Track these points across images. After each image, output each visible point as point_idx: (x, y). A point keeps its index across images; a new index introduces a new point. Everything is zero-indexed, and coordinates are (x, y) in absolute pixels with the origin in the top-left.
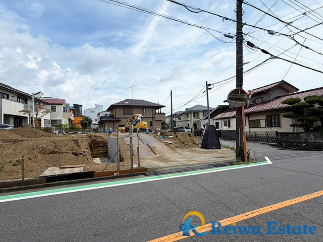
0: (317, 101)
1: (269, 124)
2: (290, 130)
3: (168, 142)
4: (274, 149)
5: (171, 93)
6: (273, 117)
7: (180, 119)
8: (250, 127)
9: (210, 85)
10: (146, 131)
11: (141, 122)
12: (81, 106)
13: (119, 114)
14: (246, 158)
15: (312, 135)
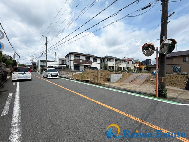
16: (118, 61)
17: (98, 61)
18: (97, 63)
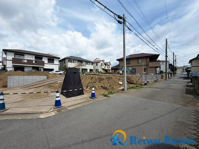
16: (84, 63)
17: (56, 62)
18: (54, 64)
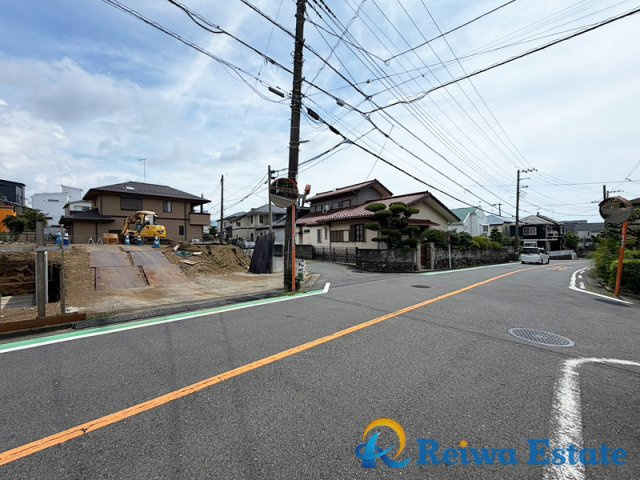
0: (401, 210)
1: (353, 238)
2: (374, 246)
3: (188, 262)
4: (350, 272)
5: (222, 180)
6: (357, 227)
7: (239, 224)
8: (331, 241)
9: (273, 172)
10: (153, 243)
11: (151, 226)
12: (22, 185)
13: (110, 208)
14: (294, 287)
15: (393, 253)
